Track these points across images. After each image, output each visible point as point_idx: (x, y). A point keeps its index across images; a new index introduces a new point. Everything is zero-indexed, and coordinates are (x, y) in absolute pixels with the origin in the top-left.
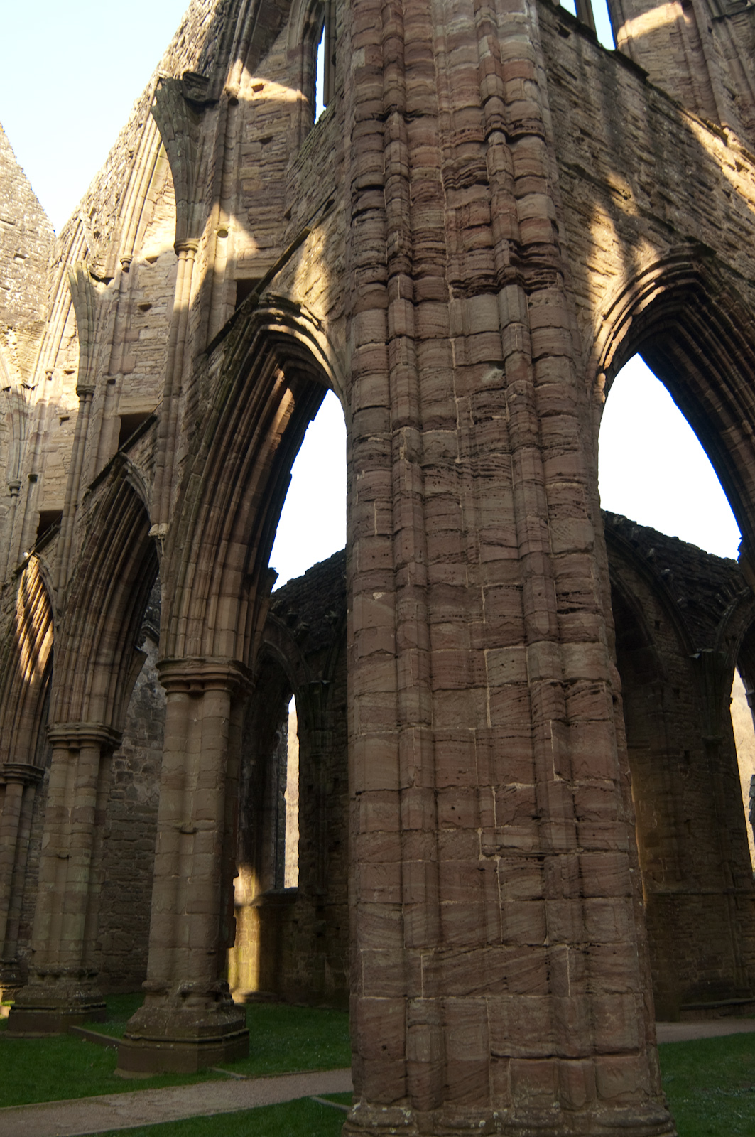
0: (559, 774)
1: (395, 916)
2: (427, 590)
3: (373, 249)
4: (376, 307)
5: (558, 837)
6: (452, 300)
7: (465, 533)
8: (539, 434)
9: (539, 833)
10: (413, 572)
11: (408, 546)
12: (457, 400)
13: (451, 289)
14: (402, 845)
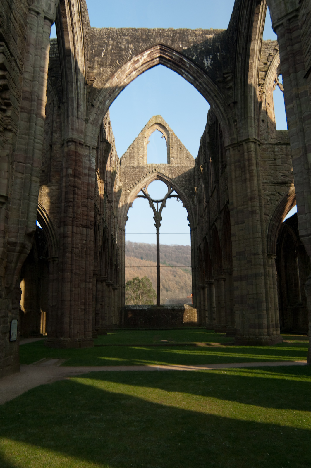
2: (75, 274)
3: (71, 214)
4: (71, 226)
6: (81, 227)
7: (80, 266)
9: (85, 306)
10: (74, 271)
11: (74, 267)
12: (80, 245)
14: (70, 307)
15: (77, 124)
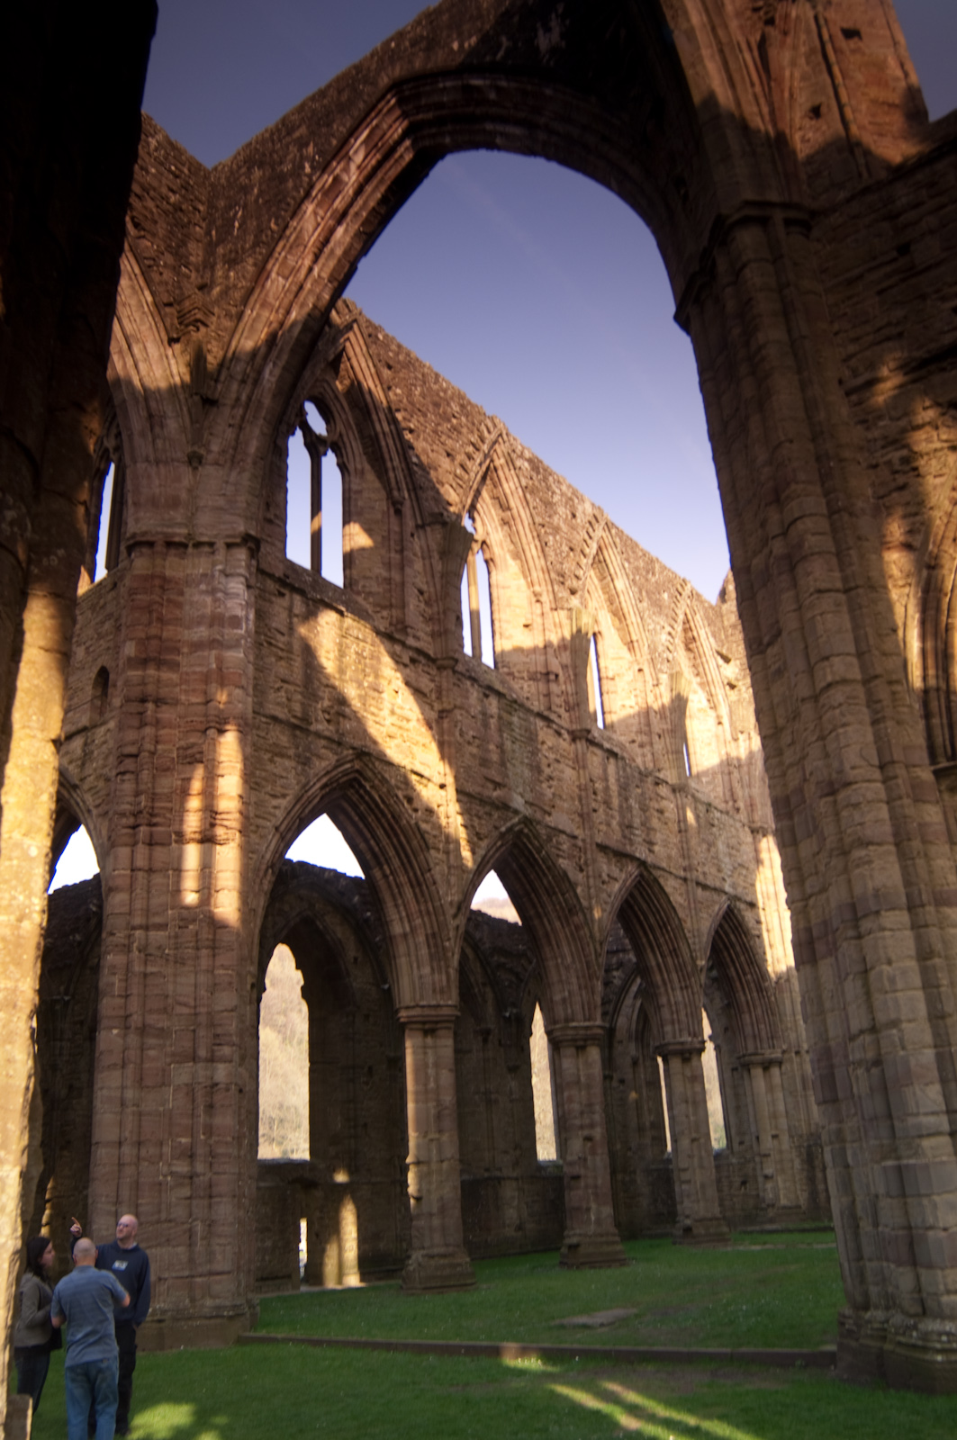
0: (204, 1134)
1: (113, 1209)
2: (143, 1030)
3: (128, 803)
4: (126, 845)
5: (200, 1167)
6: (174, 845)
7: (167, 996)
8: (214, 940)
9: (192, 1164)
10: (136, 1020)
11: (134, 1005)
12: (170, 912)
13: (173, 836)
14: (119, 1171)
15: (157, 482)
